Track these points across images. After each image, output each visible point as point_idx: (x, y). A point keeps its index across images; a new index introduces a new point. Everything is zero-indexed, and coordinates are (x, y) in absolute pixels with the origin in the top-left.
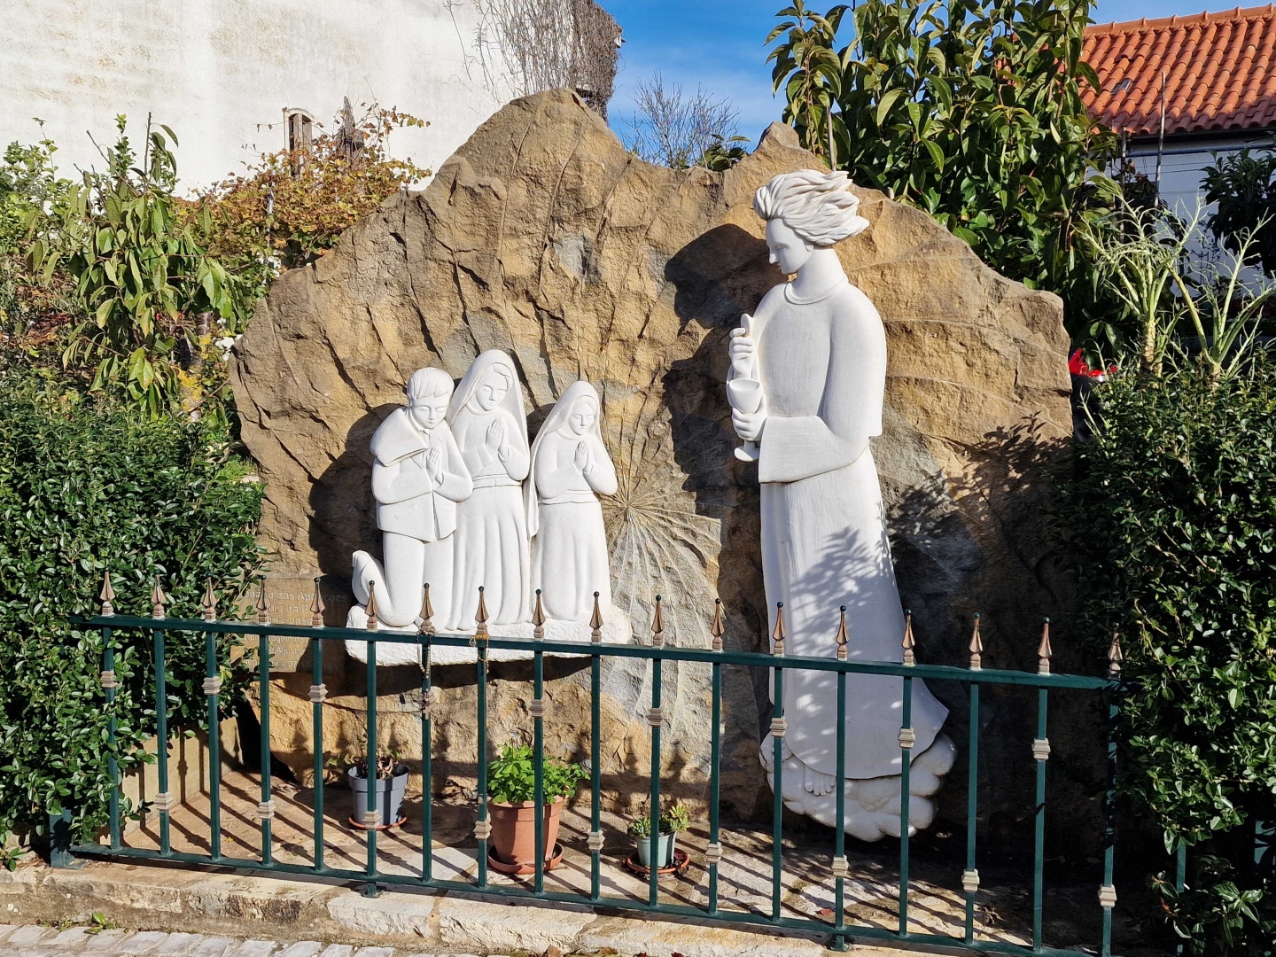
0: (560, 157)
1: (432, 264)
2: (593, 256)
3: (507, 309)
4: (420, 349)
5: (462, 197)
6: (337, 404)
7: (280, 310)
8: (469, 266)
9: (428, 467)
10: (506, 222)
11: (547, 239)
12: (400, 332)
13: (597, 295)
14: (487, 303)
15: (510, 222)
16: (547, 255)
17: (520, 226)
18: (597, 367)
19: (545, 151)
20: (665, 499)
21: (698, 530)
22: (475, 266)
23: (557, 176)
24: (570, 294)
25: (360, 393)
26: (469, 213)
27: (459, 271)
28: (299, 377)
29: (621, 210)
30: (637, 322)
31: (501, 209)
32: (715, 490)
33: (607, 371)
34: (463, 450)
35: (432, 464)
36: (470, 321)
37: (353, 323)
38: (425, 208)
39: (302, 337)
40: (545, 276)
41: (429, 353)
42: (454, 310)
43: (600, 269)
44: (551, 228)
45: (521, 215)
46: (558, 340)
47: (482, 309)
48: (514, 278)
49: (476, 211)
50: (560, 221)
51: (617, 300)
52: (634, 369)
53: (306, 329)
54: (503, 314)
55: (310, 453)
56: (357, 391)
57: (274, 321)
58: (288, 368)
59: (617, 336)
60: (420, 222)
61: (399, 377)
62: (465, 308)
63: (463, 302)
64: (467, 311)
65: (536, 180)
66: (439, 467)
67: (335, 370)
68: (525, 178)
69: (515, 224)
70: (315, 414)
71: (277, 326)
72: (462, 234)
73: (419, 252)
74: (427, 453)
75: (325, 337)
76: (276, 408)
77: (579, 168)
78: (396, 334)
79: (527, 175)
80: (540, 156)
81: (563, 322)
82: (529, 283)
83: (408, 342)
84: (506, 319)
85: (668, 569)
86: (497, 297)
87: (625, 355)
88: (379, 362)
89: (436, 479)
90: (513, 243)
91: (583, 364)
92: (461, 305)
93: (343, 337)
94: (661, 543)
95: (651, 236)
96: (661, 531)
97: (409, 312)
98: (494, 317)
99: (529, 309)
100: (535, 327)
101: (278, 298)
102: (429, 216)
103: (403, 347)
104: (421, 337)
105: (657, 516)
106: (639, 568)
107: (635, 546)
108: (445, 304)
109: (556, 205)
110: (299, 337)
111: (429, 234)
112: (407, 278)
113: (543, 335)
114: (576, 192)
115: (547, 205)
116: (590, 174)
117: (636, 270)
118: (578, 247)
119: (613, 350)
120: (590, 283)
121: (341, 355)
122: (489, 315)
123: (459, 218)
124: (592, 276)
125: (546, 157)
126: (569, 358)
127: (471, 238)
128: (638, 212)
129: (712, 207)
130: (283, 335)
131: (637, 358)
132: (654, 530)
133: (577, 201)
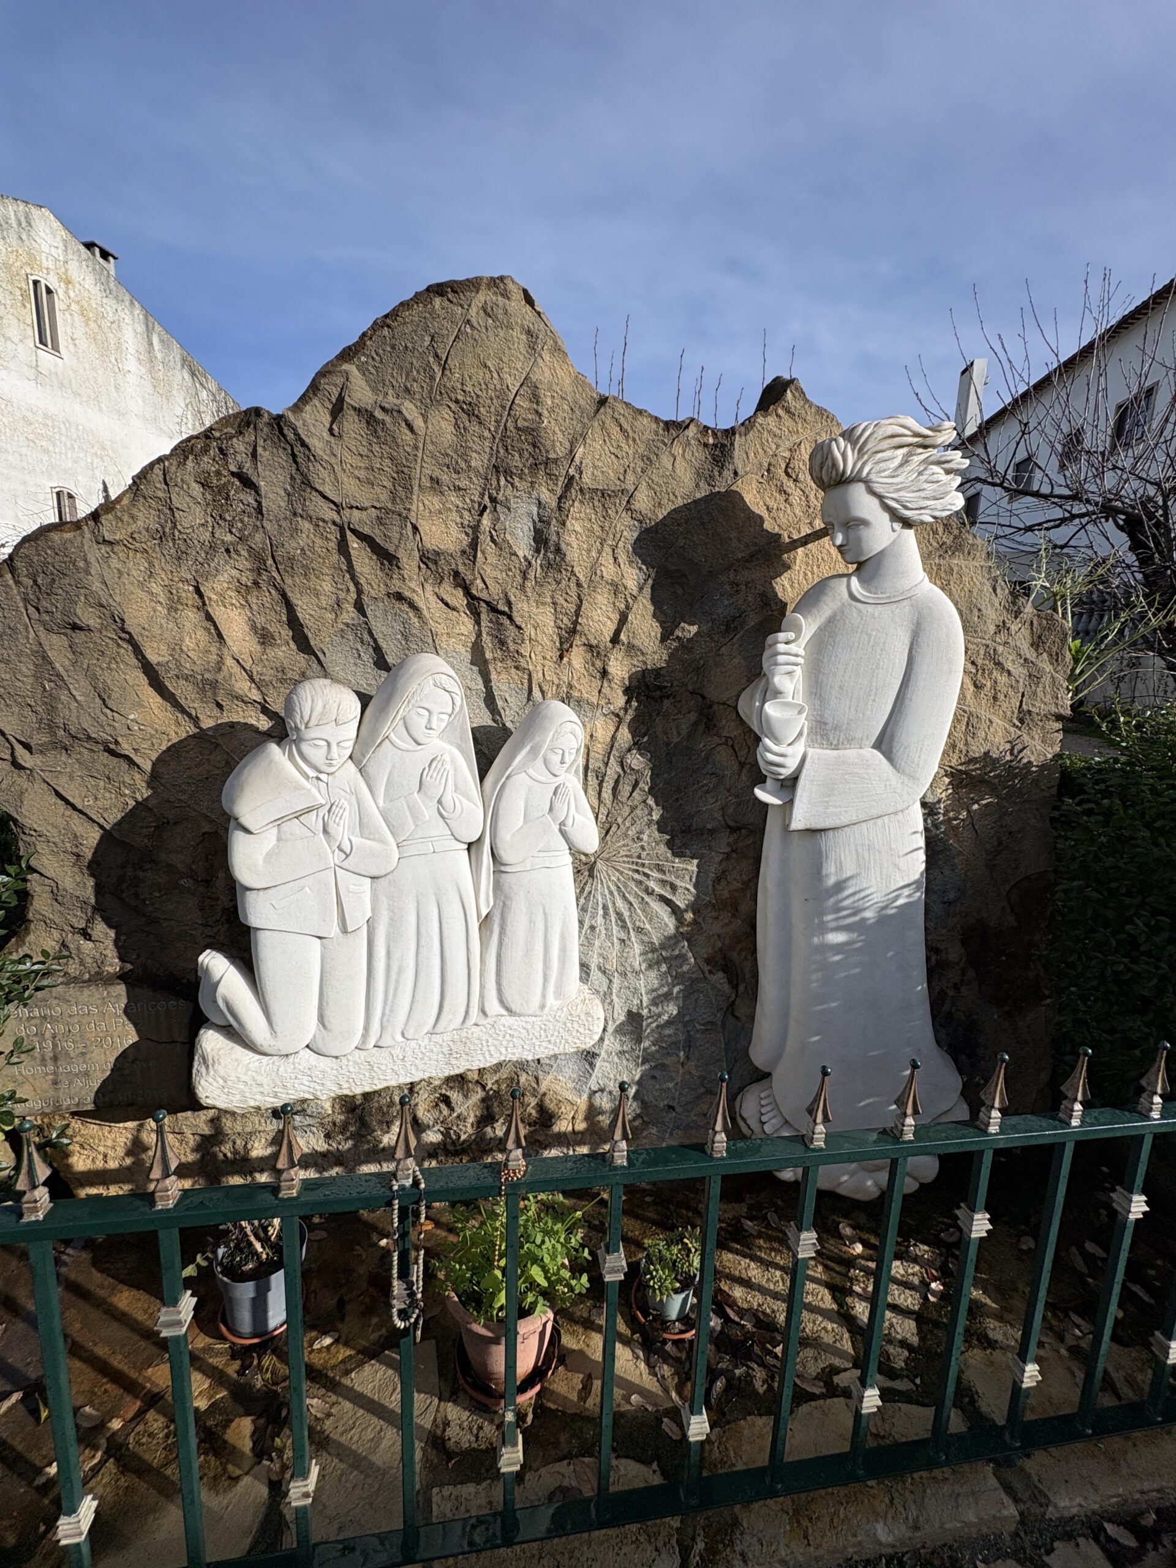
0: (509, 380)
1: (306, 525)
2: (553, 528)
3: (426, 598)
4: (285, 652)
5: (351, 424)
6: (150, 730)
7: (35, 582)
8: (366, 530)
9: (325, 831)
10: (424, 469)
11: (486, 497)
12: (254, 628)
13: (558, 583)
14: (396, 585)
15: (430, 468)
16: (486, 522)
17: (444, 478)
18: (556, 681)
19: (486, 366)
20: (643, 848)
21: (678, 883)
22: (377, 531)
23: (504, 407)
24: (519, 579)
25: (189, 715)
26: (364, 451)
27: (350, 536)
28: (80, 688)
29: (595, 467)
30: (609, 622)
31: (416, 448)
32: (702, 834)
33: (570, 686)
34: (381, 803)
35: (332, 828)
36: (369, 612)
37: (172, 609)
38: (291, 436)
39: (81, 629)
40: (483, 552)
41: (302, 659)
42: (342, 595)
43: (563, 546)
44: (494, 483)
45: (447, 460)
46: (502, 643)
47: (388, 595)
48: (437, 554)
49: (376, 448)
50: (508, 473)
51: (586, 591)
52: (605, 684)
53: (88, 617)
54: (421, 604)
55: (107, 804)
56: (183, 711)
57: (26, 600)
58: (59, 675)
59: (584, 639)
60: (283, 458)
61: (255, 691)
62: (360, 592)
63: (357, 584)
64: (365, 598)
65: (470, 411)
66: (344, 830)
67: (143, 680)
68: (452, 406)
69: (437, 473)
70: (112, 746)
71: (31, 610)
72: (353, 481)
73: (283, 504)
74: (323, 811)
75: (123, 630)
76: (42, 738)
77: (536, 398)
78: (247, 628)
79: (457, 401)
80: (480, 375)
81: (510, 618)
82: (460, 561)
83: (265, 638)
84: (425, 612)
85: (639, 930)
86: (411, 579)
87: (593, 665)
88: (220, 669)
89: (340, 849)
90: (434, 502)
91: (537, 677)
92: (352, 588)
93: (156, 630)
94: (631, 899)
95: (636, 506)
96: (632, 885)
97: (268, 597)
98: (405, 607)
99: (458, 598)
100: (466, 625)
101: (30, 564)
102: (298, 449)
103: (259, 648)
104: (287, 633)
105: (630, 869)
106: (604, 932)
107: (601, 906)
108: (327, 586)
109: (502, 451)
110: (75, 627)
111: (298, 477)
112: (264, 543)
113: (479, 635)
114: (533, 434)
115: (487, 450)
116: (551, 411)
117: (610, 551)
118: (530, 515)
119: (577, 657)
120: (548, 566)
121: (153, 658)
122: (397, 605)
123: (349, 459)
124: (551, 556)
125: (488, 376)
126: (517, 668)
127: (367, 488)
128: (616, 472)
129: (716, 473)
130: (44, 624)
131: (611, 670)
132: (626, 886)
133: (534, 446)
